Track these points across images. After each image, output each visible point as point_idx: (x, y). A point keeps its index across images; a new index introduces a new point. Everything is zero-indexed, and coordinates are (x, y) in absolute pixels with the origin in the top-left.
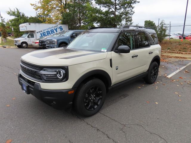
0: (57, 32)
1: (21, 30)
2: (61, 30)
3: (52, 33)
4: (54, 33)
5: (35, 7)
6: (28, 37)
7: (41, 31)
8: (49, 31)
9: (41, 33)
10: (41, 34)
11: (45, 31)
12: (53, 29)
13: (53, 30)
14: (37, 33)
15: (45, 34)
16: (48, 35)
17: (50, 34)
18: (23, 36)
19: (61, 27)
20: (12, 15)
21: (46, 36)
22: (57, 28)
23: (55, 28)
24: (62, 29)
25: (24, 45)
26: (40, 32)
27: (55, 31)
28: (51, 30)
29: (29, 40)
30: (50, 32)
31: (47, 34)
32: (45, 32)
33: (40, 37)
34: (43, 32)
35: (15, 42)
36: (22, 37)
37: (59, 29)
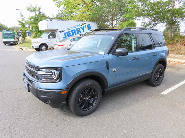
0: (84, 31)
1: (40, 28)
2: (88, 29)
3: (78, 33)
4: (80, 32)
5: (57, 2)
6: (49, 37)
7: (65, 30)
8: (74, 30)
9: (65, 32)
10: (65, 34)
11: (70, 30)
12: (80, 27)
13: (79, 29)
14: (60, 32)
15: (70, 34)
16: (73, 35)
17: (76, 34)
18: (42, 36)
19: (89, 25)
20: (32, 11)
21: (71, 36)
22: (84, 27)
23: (82, 26)
24: (90, 28)
25: (43, 48)
26: (63, 31)
27: (81, 30)
28: (77, 29)
29: (50, 42)
30: (76, 32)
31: (71, 34)
32: (70, 32)
33: (64, 38)
34: (67, 31)
35: (32, 43)
36: (41, 38)
37: (87, 28)
